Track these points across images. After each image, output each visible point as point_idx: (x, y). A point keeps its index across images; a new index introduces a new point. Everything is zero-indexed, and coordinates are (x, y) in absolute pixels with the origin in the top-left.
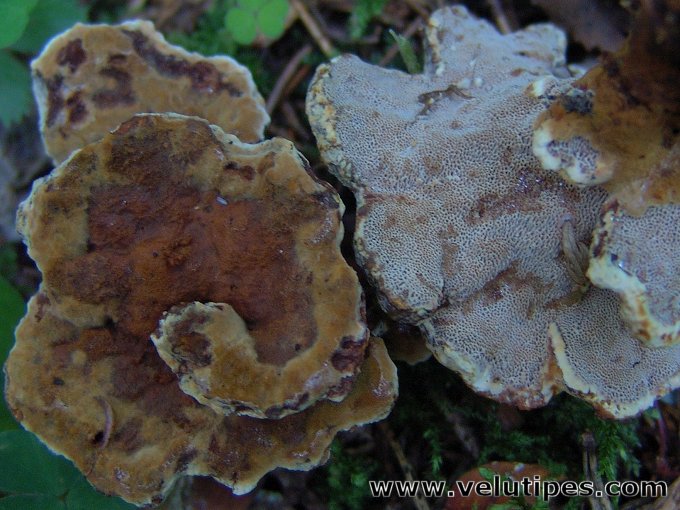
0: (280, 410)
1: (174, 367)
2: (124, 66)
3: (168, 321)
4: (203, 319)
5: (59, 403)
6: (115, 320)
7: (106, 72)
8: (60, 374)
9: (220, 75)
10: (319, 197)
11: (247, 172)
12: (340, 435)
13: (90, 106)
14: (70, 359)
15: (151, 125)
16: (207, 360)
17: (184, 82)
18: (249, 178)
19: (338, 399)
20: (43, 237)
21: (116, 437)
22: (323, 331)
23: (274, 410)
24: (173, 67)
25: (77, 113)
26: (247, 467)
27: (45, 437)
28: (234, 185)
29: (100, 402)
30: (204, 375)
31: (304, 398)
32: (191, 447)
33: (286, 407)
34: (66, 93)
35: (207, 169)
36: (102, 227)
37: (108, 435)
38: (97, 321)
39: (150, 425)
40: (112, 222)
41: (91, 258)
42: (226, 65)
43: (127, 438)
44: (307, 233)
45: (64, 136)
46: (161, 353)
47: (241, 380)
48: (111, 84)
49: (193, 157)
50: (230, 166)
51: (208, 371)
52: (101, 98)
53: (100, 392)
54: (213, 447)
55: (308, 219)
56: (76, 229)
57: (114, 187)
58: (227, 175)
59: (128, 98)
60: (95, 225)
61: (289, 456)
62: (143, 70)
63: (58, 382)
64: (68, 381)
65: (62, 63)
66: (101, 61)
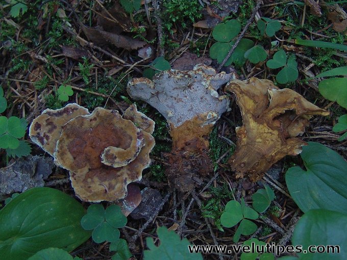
0: (136, 154)
1: (110, 165)
2: (50, 121)
3: (103, 156)
4: (109, 150)
5: (93, 191)
6: (90, 168)
7: (47, 125)
8: (89, 186)
9: (71, 108)
10: (112, 112)
11: (95, 119)
12: (150, 154)
13: (48, 134)
14: (88, 182)
15: (70, 124)
16: (116, 158)
17: (65, 115)
18: (96, 120)
19: (144, 145)
20: (64, 163)
21: (109, 189)
22: (132, 135)
23: (135, 155)
24: (60, 114)
25: (47, 138)
26: (138, 173)
27: (95, 200)
28: (94, 123)
29: (100, 185)
30: (117, 160)
31: (139, 149)
32: (124, 178)
33: (137, 153)
34: (42, 135)
35: (86, 125)
36: (74, 152)
37: (107, 189)
38: (87, 170)
39: (113, 182)
40: (75, 149)
41: (77, 159)
42: (70, 105)
43: (111, 187)
44: (115, 120)
45: (48, 144)
46: (106, 164)
47: (125, 155)
48: (50, 127)
49: (82, 124)
50: (91, 120)
51: (117, 159)
52: (50, 131)
53: (99, 183)
54: (129, 175)
55: (113, 118)
56: (69, 156)
57: (71, 142)
58: (91, 122)
59: (55, 127)
60: (72, 153)
61: (143, 165)
62: (54, 119)
63: (89, 187)
64: (91, 186)
65: (37, 130)
66: (45, 123)
